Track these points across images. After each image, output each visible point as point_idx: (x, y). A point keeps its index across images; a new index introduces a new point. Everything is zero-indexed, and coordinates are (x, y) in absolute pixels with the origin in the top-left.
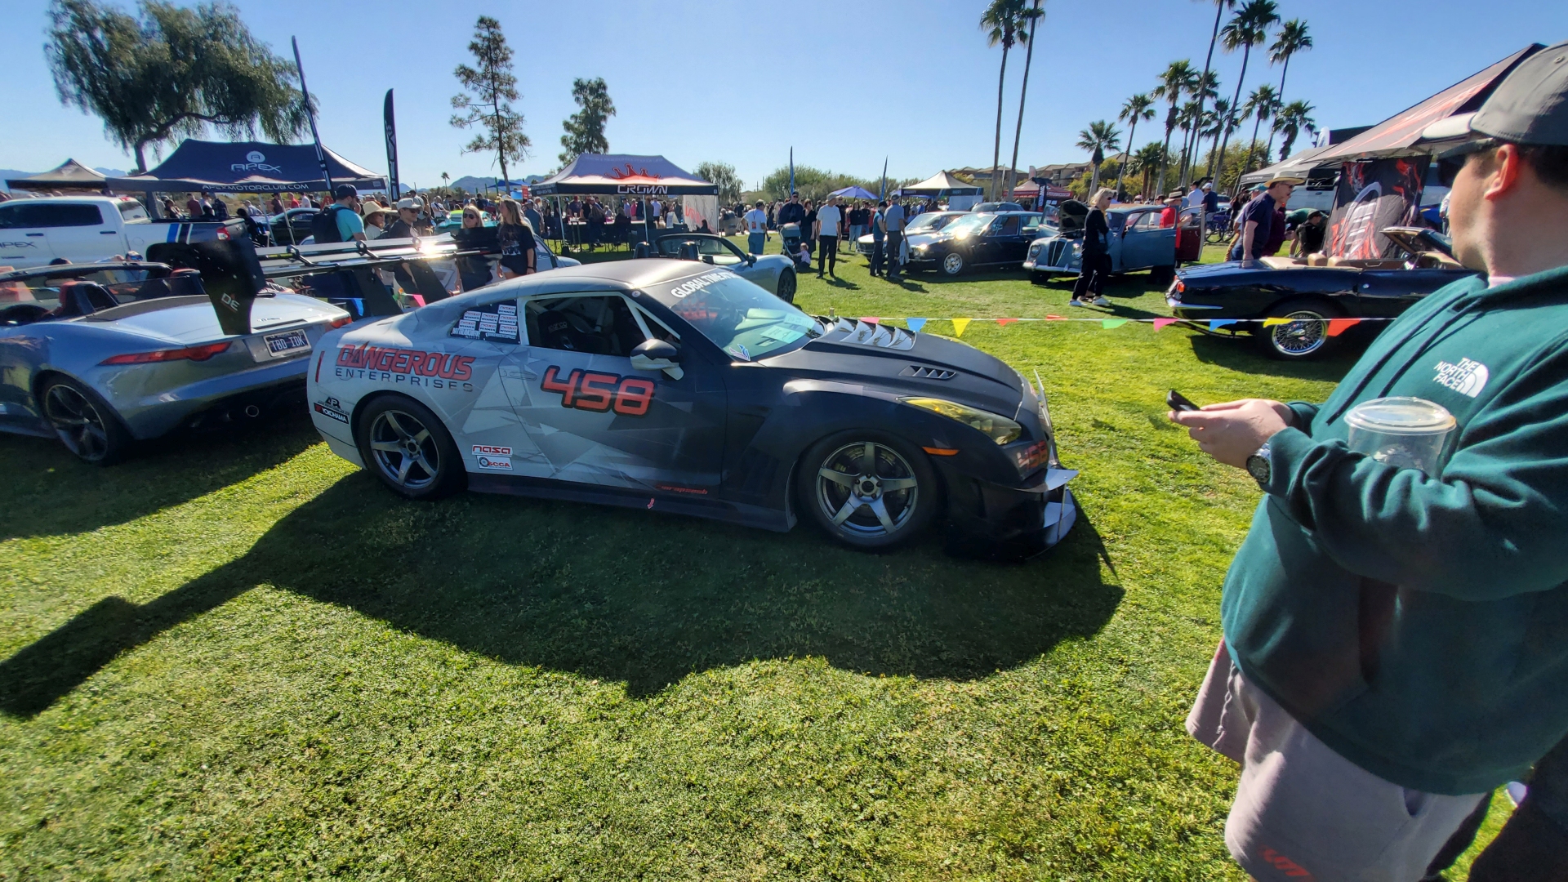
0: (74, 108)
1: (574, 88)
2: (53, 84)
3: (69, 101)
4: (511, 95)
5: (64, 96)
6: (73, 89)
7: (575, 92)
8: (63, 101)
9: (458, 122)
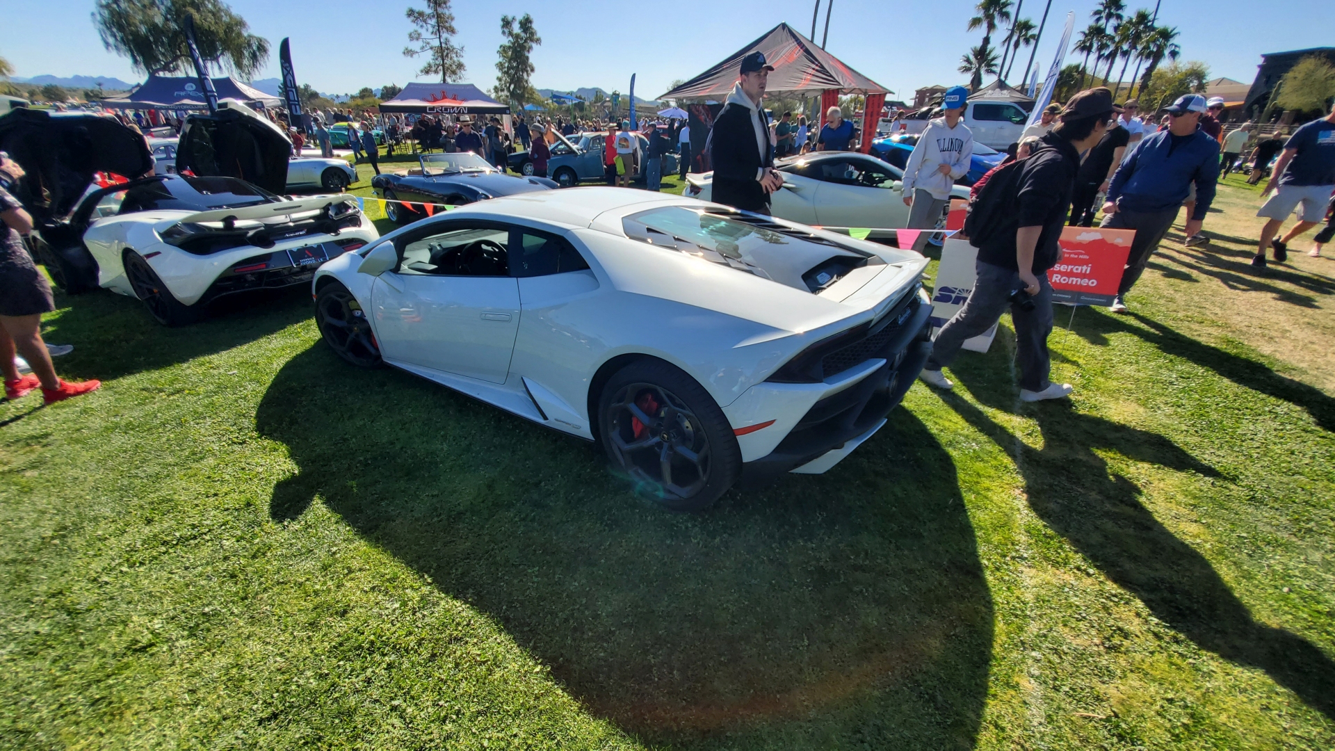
0: (114, 53)
1: (502, 23)
2: (100, 37)
3: (110, 48)
4: (452, 31)
5: (107, 44)
6: (111, 40)
7: (503, 27)
8: (107, 48)
9: (409, 52)
